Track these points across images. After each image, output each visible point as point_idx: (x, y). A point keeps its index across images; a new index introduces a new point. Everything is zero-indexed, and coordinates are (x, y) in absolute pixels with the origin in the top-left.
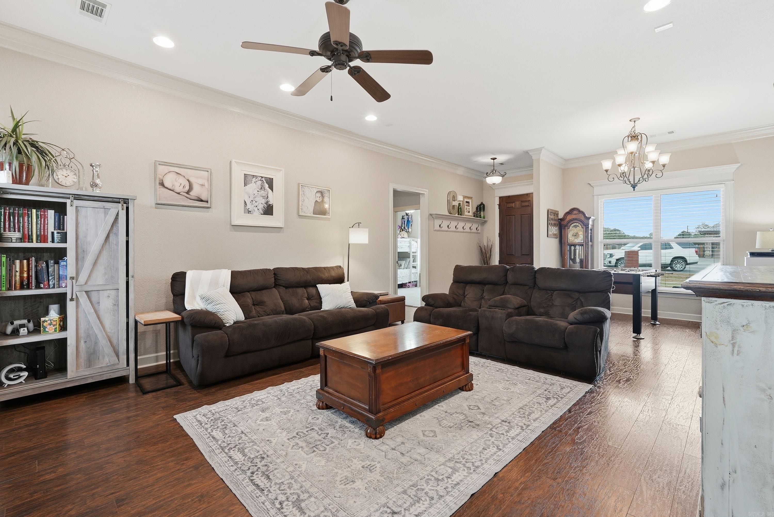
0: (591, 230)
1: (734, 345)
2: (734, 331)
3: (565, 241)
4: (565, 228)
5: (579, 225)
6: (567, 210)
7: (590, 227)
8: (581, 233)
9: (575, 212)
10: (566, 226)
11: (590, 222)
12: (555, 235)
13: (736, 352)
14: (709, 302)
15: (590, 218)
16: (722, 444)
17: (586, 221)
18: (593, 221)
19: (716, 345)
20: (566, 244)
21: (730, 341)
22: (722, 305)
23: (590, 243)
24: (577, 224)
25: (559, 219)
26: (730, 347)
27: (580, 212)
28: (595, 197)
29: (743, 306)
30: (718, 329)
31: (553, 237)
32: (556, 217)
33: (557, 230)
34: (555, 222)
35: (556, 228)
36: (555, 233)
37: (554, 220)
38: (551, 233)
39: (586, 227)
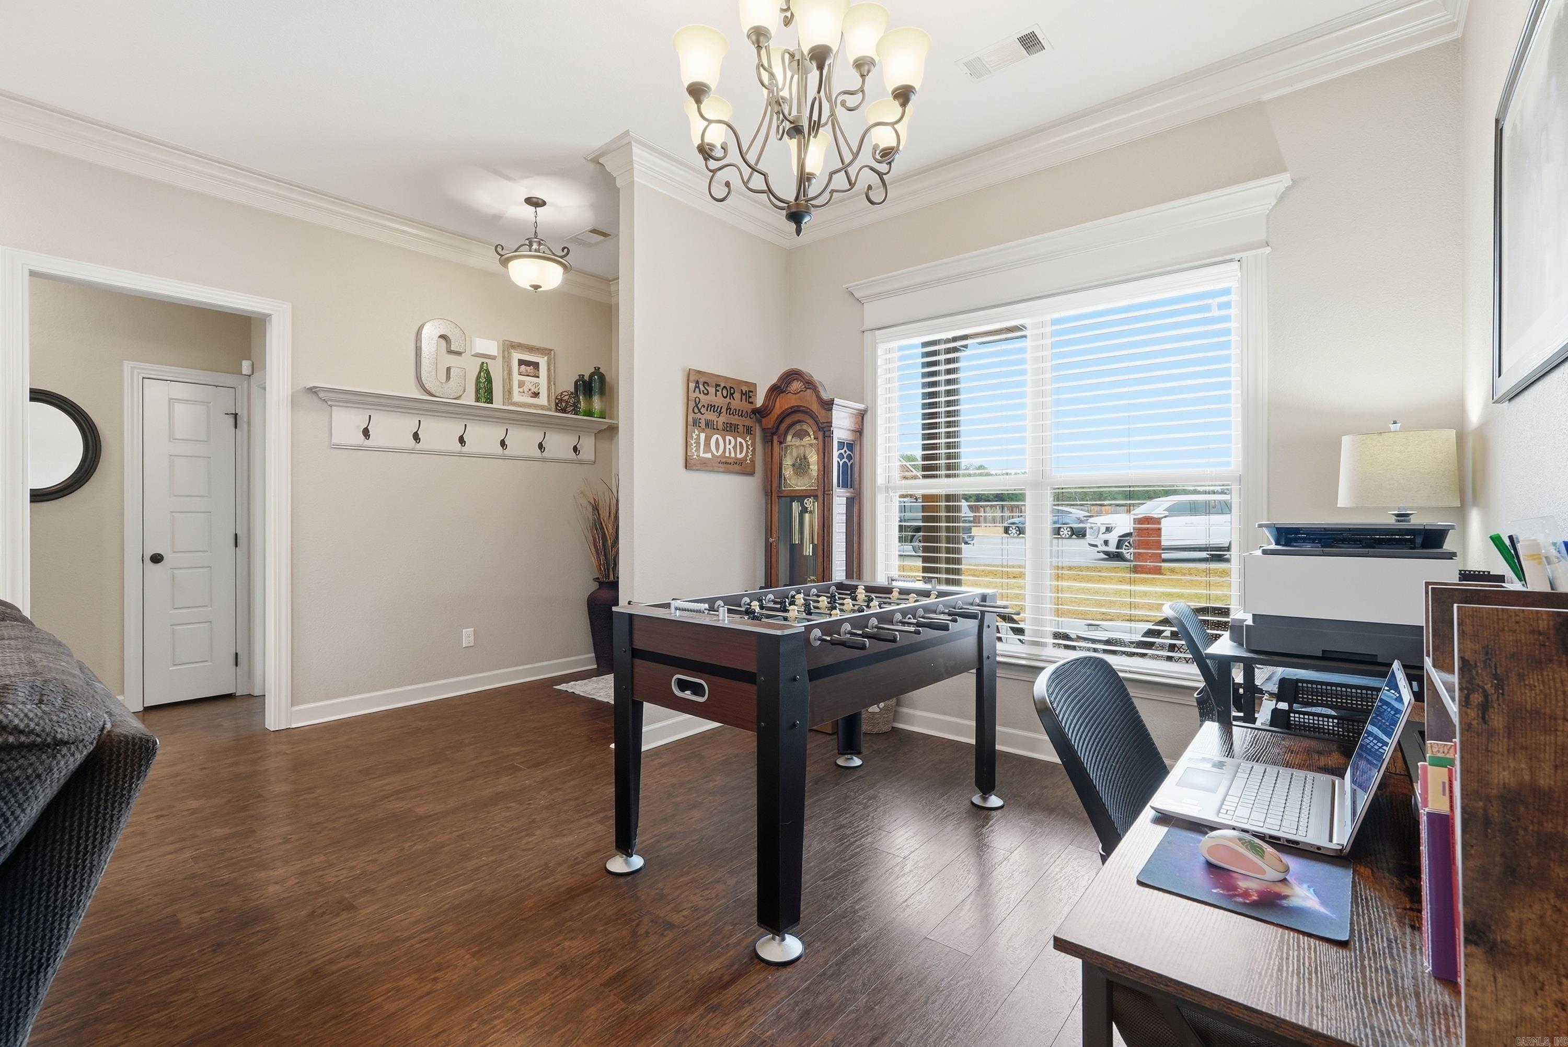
0: (846, 446)
3: (772, 486)
4: (771, 441)
5: (809, 430)
6: (775, 379)
7: (838, 434)
8: (814, 455)
9: (794, 384)
10: (773, 433)
11: (841, 420)
12: (736, 463)
15: (836, 401)
17: (822, 416)
18: (860, 416)
24: (805, 426)
25: (755, 409)
28: (868, 338)
31: (722, 469)
32: (737, 402)
33: (748, 448)
34: (735, 420)
35: (739, 439)
36: (733, 455)
37: (724, 410)
38: (709, 455)
39: (824, 437)
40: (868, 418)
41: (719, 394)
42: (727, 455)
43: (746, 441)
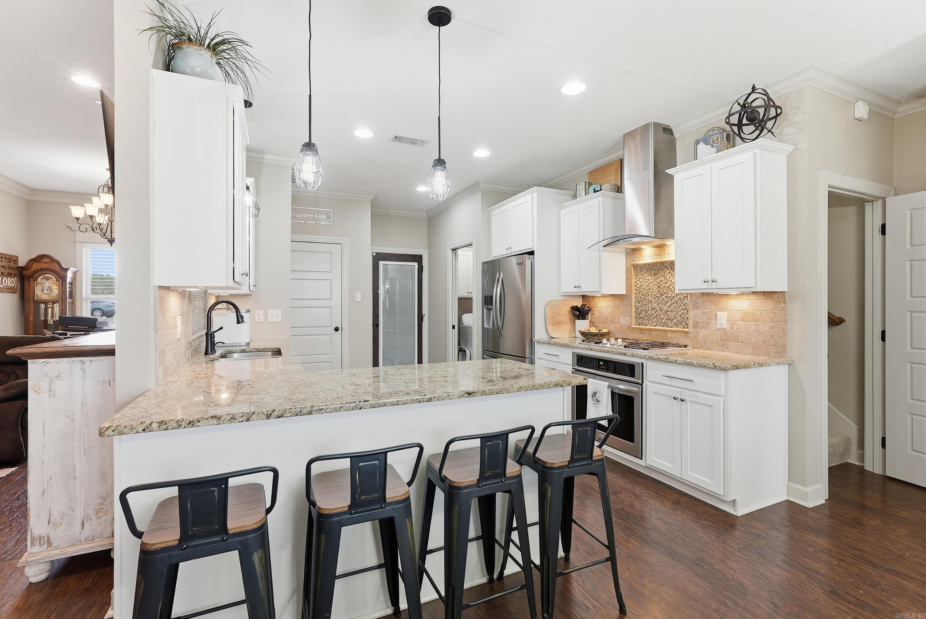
0: (71, 284)
1: (50, 391)
2: (51, 381)
3: (29, 298)
4: (29, 280)
5: (53, 277)
6: (33, 257)
7: (69, 280)
8: (56, 287)
9: (45, 260)
10: (30, 277)
11: (69, 275)
12: (12, 288)
13: (52, 395)
14: (33, 363)
15: (69, 269)
16: (43, 463)
17: (62, 273)
18: (75, 273)
19: (38, 393)
20: (31, 301)
21: (48, 389)
22: (43, 364)
23: (69, 300)
24: (50, 275)
25: (18, 267)
26: (48, 392)
27: (53, 260)
28: (78, 245)
29: (56, 362)
30: (40, 382)
31: (7, 291)
32: (12, 265)
33: (15, 282)
34: (11, 271)
35: (12, 279)
36: (10, 285)
37: (7, 268)
38: (2, 286)
39: (62, 281)
40: (78, 275)
41: (6, 261)
42: (8, 285)
43: (15, 280)
